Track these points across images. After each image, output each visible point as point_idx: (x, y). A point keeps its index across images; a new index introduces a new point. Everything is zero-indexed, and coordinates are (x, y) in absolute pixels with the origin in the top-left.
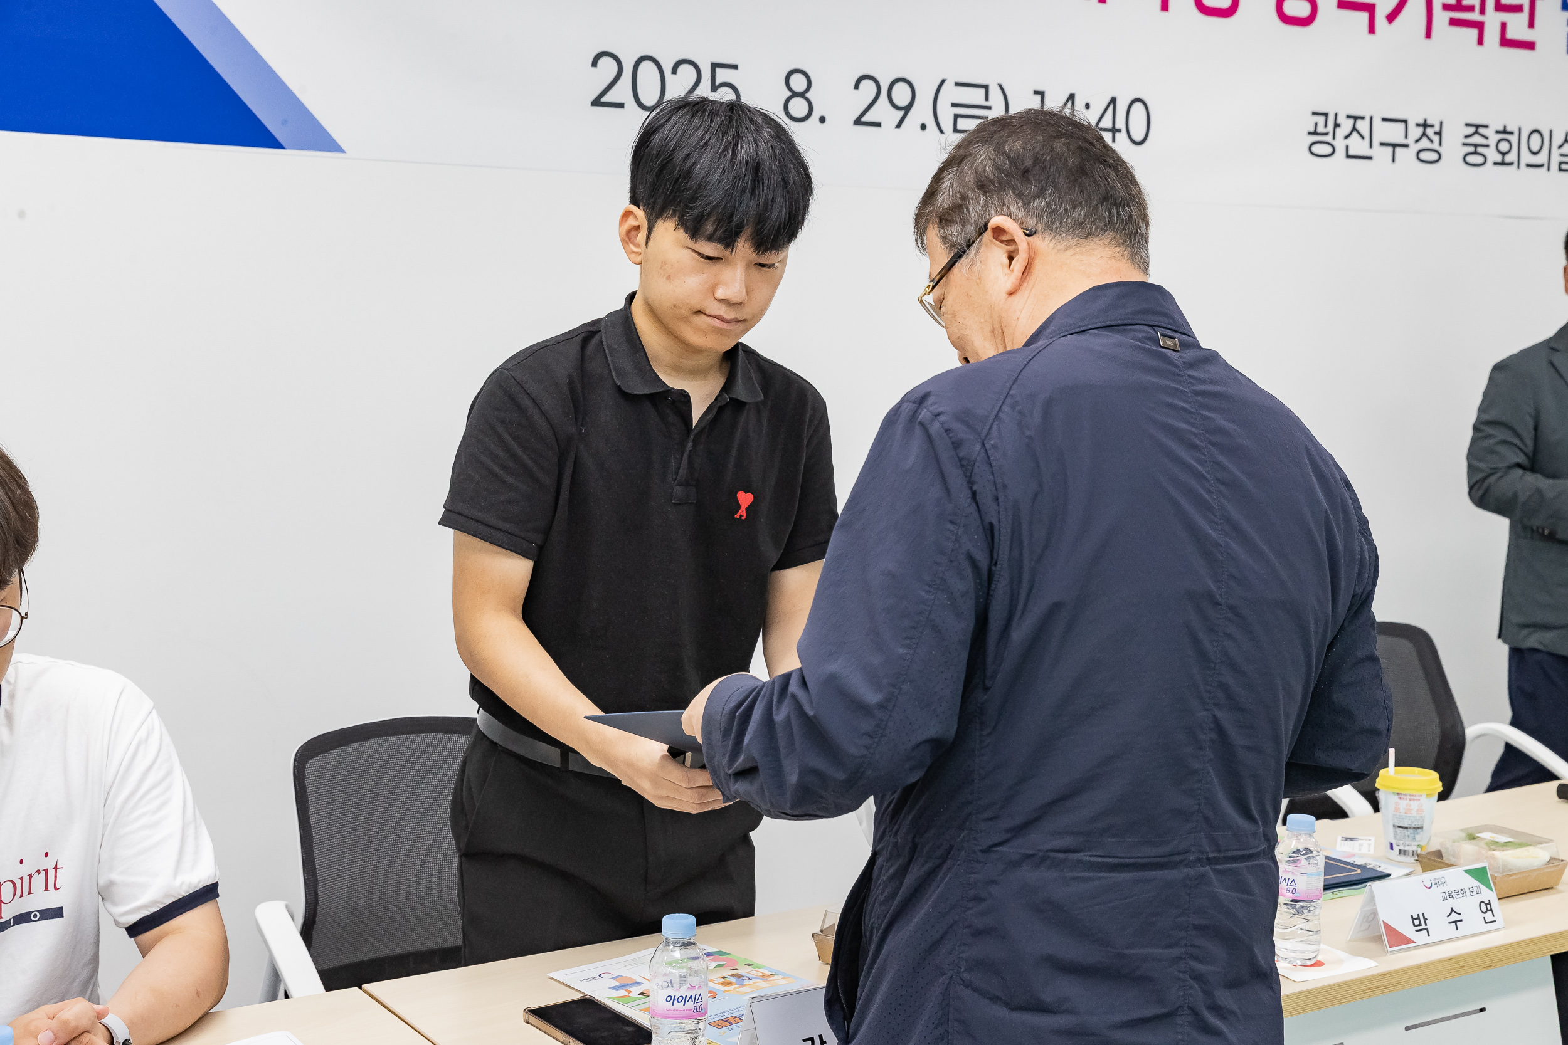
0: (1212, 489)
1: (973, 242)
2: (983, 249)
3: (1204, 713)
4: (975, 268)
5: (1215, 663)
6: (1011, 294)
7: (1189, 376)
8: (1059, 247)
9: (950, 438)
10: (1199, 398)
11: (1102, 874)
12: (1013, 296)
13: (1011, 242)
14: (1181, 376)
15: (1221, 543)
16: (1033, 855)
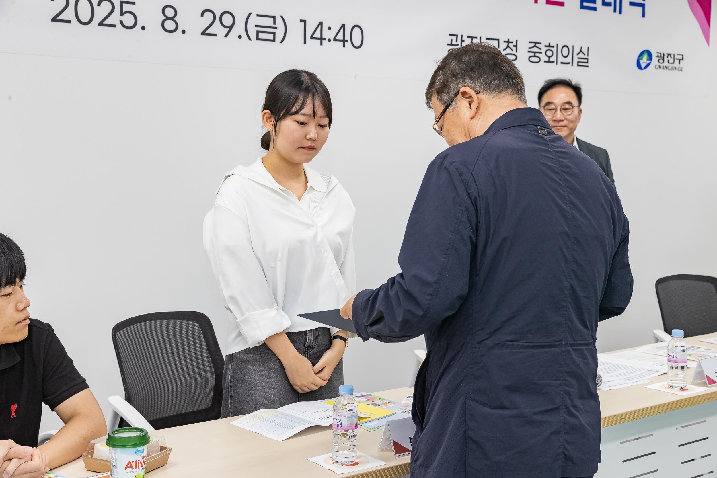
0: (565, 190)
1: (454, 100)
2: (458, 102)
3: (567, 282)
4: (455, 110)
5: (569, 261)
6: (472, 118)
7: (552, 145)
8: (490, 97)
9: (458, 172)
10: (557, 154)
11: (527, 350)
12: (473, 120)
13: (470, 97)
14: (549, 145)
15: (570, 212)
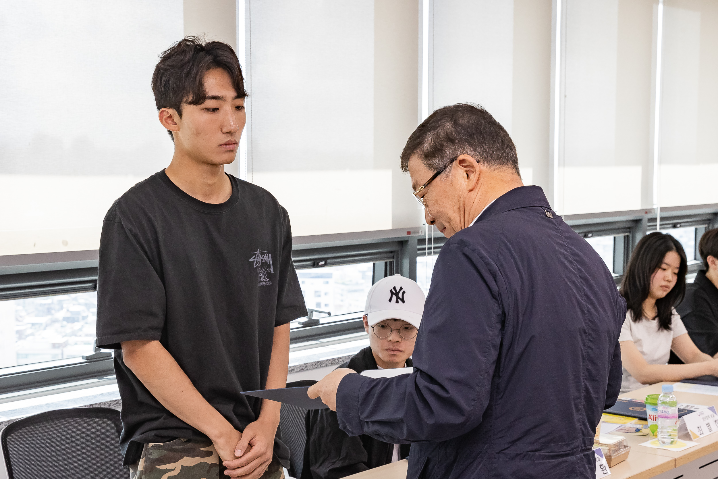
16: (520, 454)
